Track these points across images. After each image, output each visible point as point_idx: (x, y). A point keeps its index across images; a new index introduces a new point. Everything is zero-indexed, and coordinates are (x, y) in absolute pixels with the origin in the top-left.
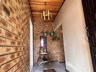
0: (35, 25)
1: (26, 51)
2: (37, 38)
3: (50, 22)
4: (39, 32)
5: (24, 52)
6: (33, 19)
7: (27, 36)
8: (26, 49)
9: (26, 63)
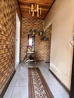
0: (24, 22)
1: (10, 49)
2: (25, 37)
3: (40, 20)
4: (27, 30)
5: (7, 50)
6: (21, 14)
7: (12, 34)
8: (10, 47)
9: (10, 60)
